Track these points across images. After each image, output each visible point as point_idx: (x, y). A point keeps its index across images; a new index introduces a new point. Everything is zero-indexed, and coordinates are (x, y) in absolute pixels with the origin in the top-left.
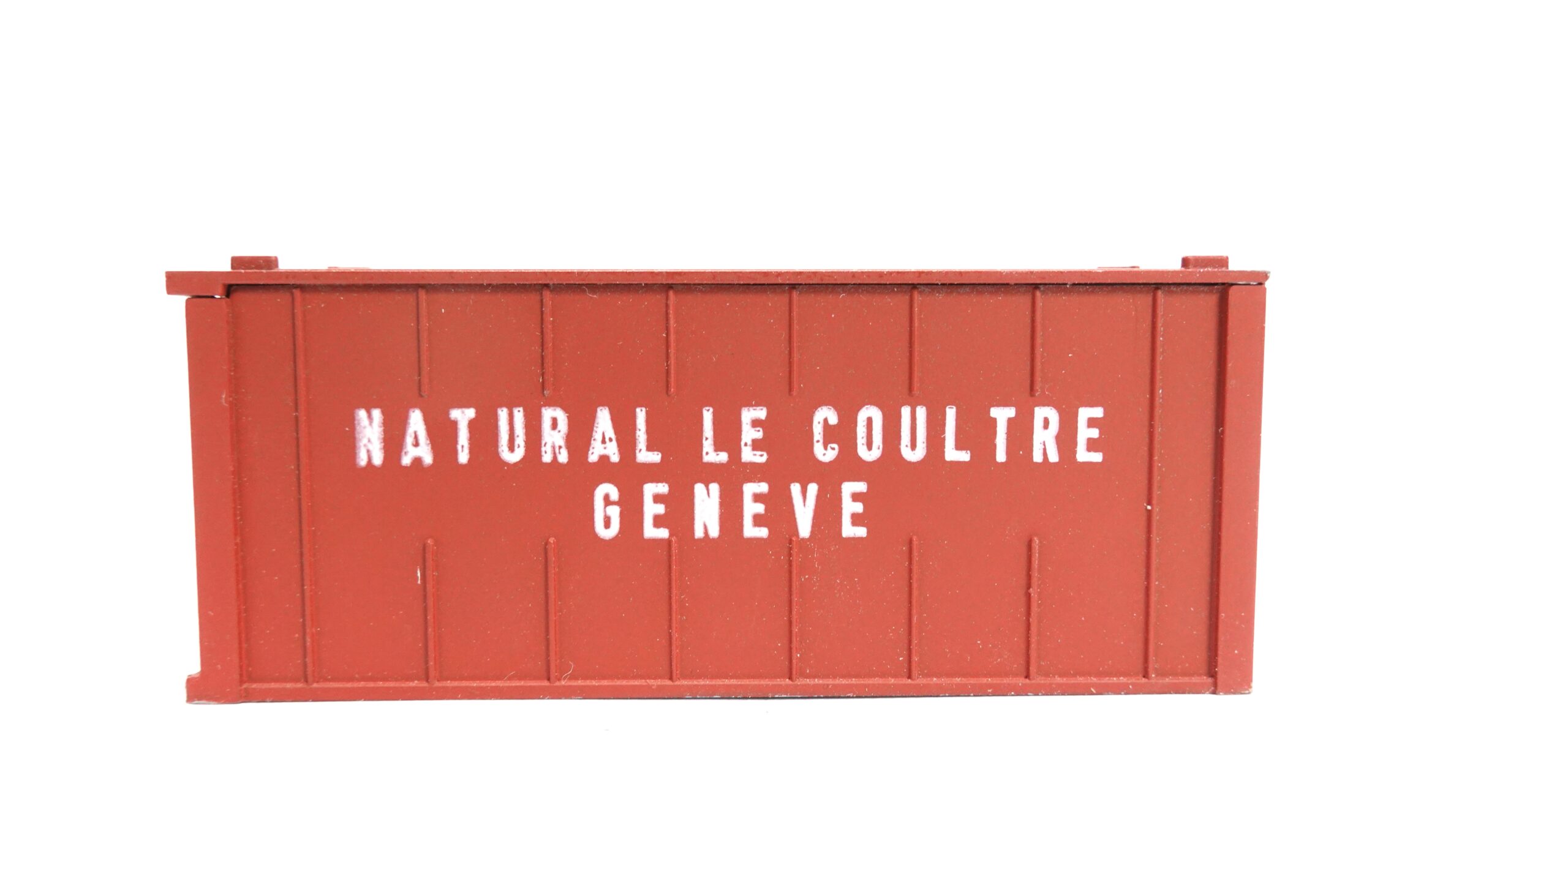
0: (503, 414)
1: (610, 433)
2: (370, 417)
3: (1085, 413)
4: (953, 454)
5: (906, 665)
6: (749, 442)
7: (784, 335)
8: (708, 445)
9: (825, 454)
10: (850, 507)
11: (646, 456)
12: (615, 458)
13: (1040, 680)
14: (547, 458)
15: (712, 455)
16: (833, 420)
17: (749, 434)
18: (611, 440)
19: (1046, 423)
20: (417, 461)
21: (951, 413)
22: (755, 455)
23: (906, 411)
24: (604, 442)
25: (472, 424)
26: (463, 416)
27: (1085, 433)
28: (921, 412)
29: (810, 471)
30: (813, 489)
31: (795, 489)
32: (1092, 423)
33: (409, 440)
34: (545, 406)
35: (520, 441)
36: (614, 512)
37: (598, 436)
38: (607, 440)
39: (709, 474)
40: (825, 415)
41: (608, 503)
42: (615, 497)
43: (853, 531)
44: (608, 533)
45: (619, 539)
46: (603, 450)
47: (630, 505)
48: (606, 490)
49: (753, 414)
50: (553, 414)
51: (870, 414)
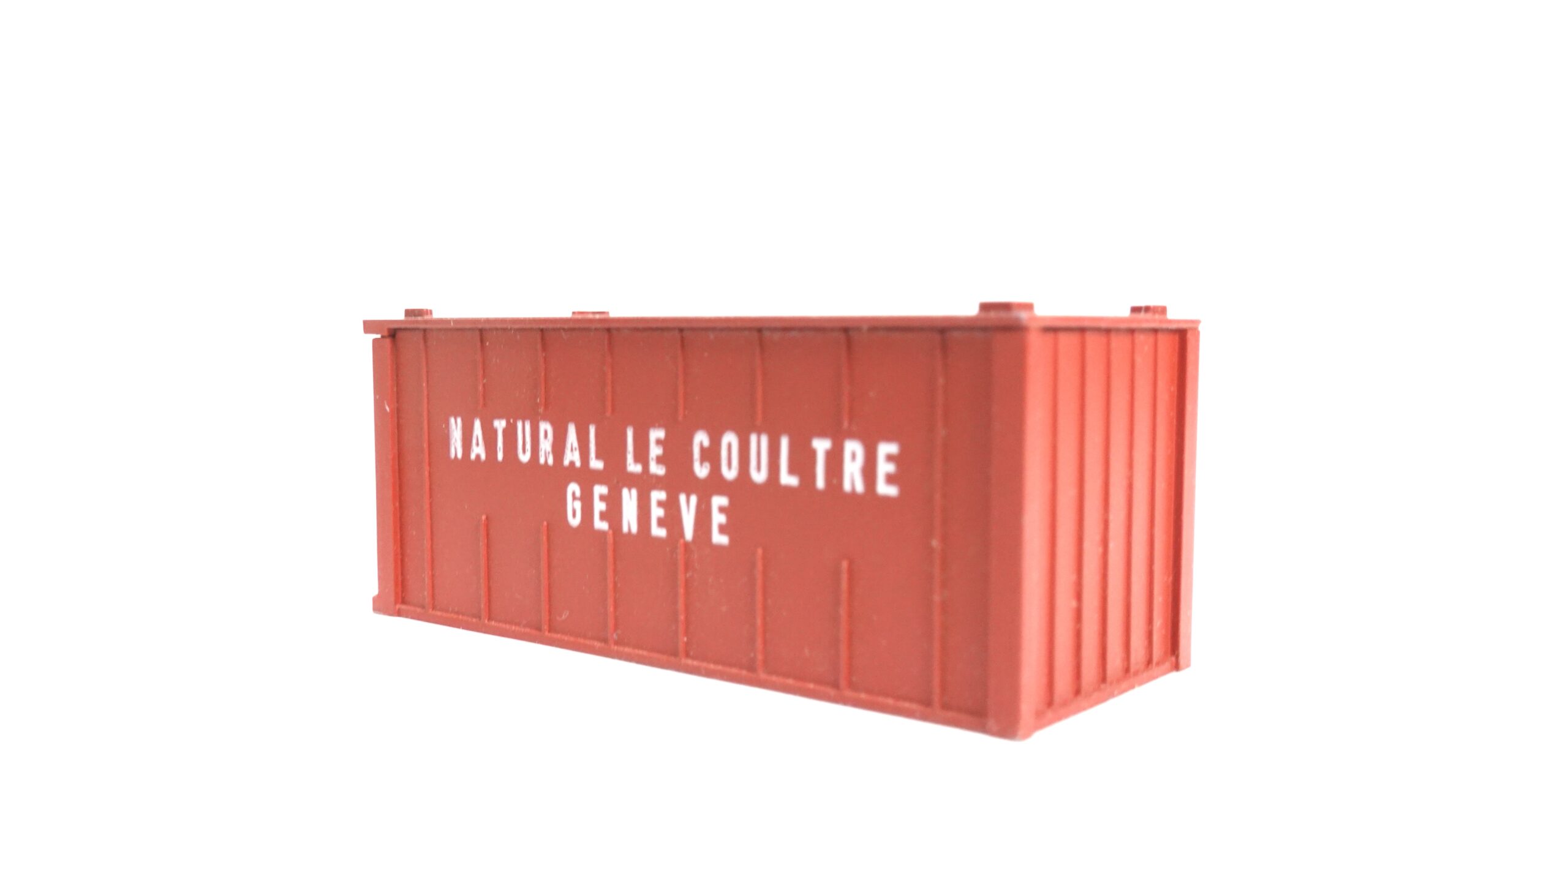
0: (520, 425)
1: (576, 445)
2: (456, 423)
3: (886, 449)
4: (788, 479)
6: (655, 458)
8: (630, 457)
9: (701, 471)
10: (718, 519)
11: (596, 464)
12: (578, 464)
13: (849, 693)
14: (542, 461)
15: (634, 468)
16: (706, 443)
17: (655, 451)
18: (576, 449)
19: (854, 456)
20: (479, 458)
21: (784, 443)
22: (657, 468)
23: (753, 439)
24: (572, 450)
25: (505, 431)
26: (500, 425)
27: (884, 468)
28: (764, 440)
29: (691, 484)
30: (694, 499)
31: (682, 498)
32: (890, 458)
33: (474, 441)
34: (541, 419)
35: (528, 446)
36: (578, 505)
37: (568, 446)
38: (574, 449)
39: (632, 481)
40: (701, 439)
41: (574, 498)
42: (578, 494)
43: (719, 539)
44: (575, 521)
45: (579, 527)
46: (572, 456)
47: (587, 500)
48: (573, 488)
49: (657, 434)
50: (545, 427)
51: (730, 439)
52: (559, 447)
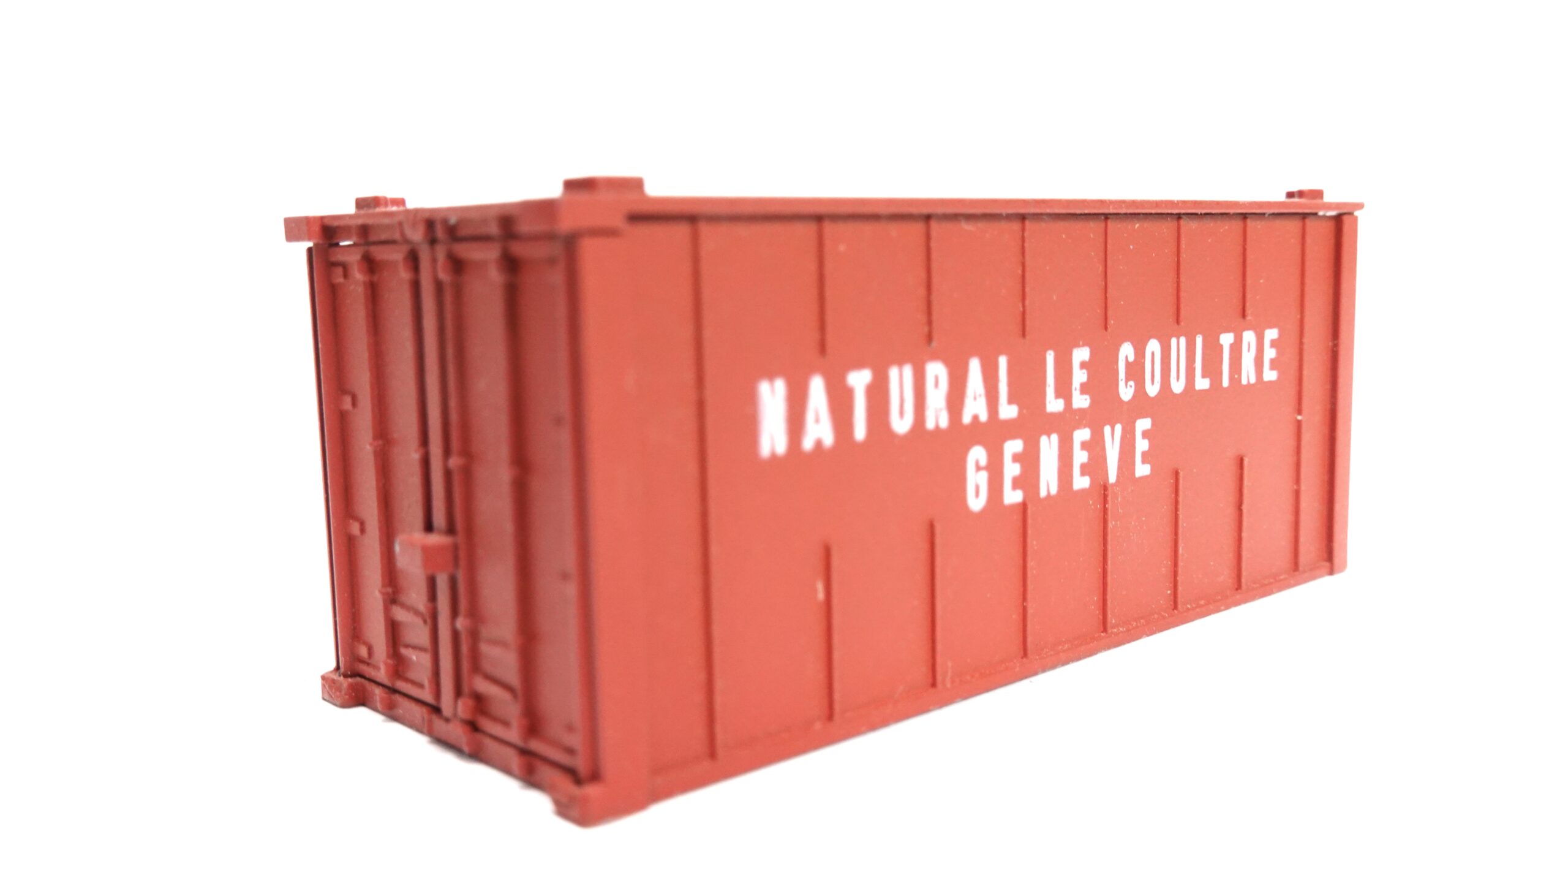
0: (894, 373)
1: (980, 388)
2: (773, 390)
4: (1202, 384)
5: (1172, 598)
6: (1078, 387)
7: (1101, 268)
8: (1050, 394)
9: (1126, 392)
10: (1142, 445)
11: (1008, 412)
12: (983, 417)
14: (930, 425)
15: (1055, 406)
16: (1131, 357)
17: (1079, 376)
18: (980, 397)
19: (1249, 349)
20: (819, 444)
21: (1199, 340)
22: (1081, 399)
23: (1174, 341)
24: (975, 399)
26: (859, 380)
27: (1269, 354)
28: (1183, 340)
29: (1116, 411)
30: (1118, 430)
31: (1107, 431)
32: (1273, 345)
33: (810, 417)
34: (929, 359)
35: (908, 406)
36: (983, 478)
37: (970, 393)
38: (977, 395)
39: (1051, 425)
40: (1127, 351)
41: (978, 468)
42: (983, 462)
43: (1142, 470)
44: (976, 503)
45: (985, 510)
46: (975, 407)
47: (995, 469)
48: (977, 454)
49: (1081, 354)
50: (936, 371)
51: (1153, 346)
52: (956, 399)
